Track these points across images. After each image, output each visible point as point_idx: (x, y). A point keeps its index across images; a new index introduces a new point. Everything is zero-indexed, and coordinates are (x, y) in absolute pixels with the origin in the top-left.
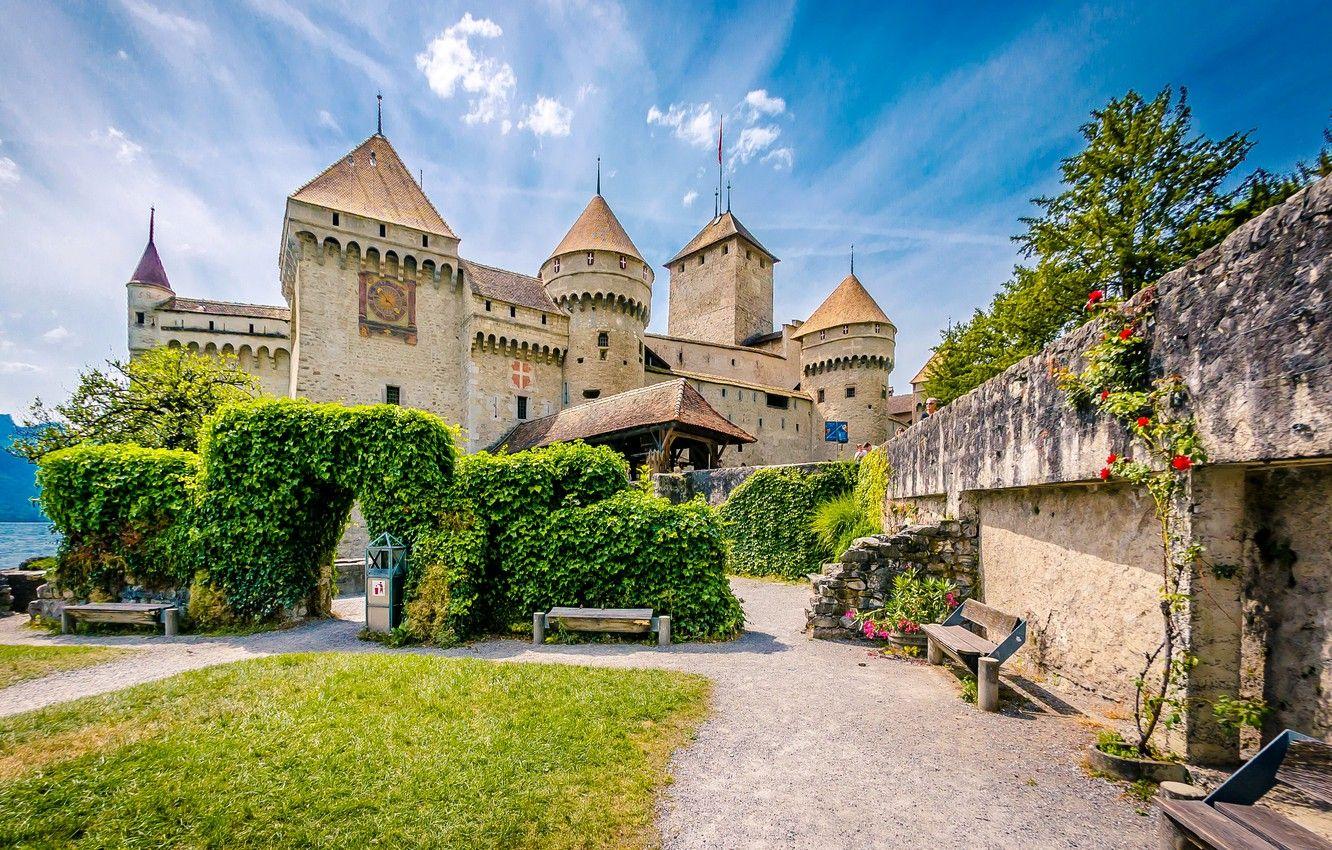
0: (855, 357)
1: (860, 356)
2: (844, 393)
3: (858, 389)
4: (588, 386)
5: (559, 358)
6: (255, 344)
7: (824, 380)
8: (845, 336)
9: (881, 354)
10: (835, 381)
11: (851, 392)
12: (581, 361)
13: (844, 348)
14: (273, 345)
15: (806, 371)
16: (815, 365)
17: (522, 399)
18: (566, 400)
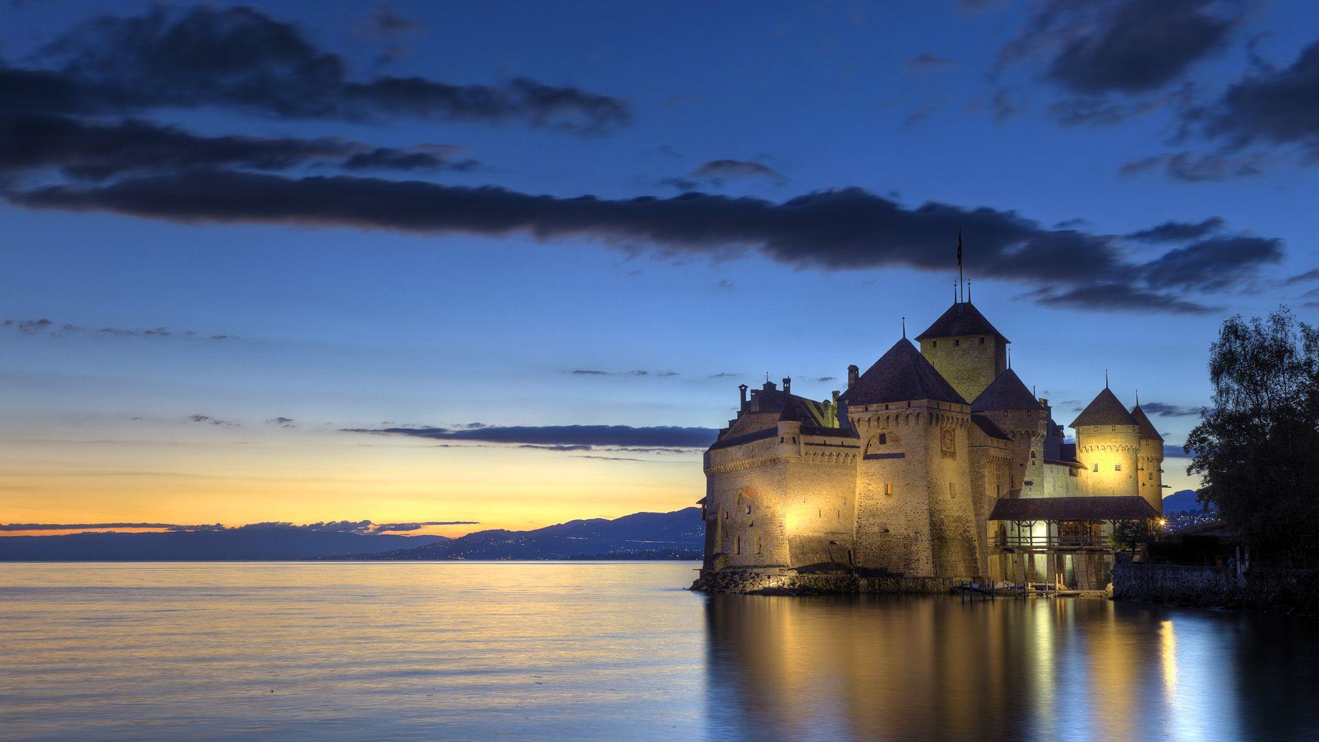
0: (1121, 446)
2: (1114, 467)
3: (1123, 465)
4: (1027, 479)
5: (1009, 464)
9: (1136, 445)
12: (1022, 465)
15: (1082, 450)
16: (1090, 447)
17: (998, 486)
18: (1012, 485)
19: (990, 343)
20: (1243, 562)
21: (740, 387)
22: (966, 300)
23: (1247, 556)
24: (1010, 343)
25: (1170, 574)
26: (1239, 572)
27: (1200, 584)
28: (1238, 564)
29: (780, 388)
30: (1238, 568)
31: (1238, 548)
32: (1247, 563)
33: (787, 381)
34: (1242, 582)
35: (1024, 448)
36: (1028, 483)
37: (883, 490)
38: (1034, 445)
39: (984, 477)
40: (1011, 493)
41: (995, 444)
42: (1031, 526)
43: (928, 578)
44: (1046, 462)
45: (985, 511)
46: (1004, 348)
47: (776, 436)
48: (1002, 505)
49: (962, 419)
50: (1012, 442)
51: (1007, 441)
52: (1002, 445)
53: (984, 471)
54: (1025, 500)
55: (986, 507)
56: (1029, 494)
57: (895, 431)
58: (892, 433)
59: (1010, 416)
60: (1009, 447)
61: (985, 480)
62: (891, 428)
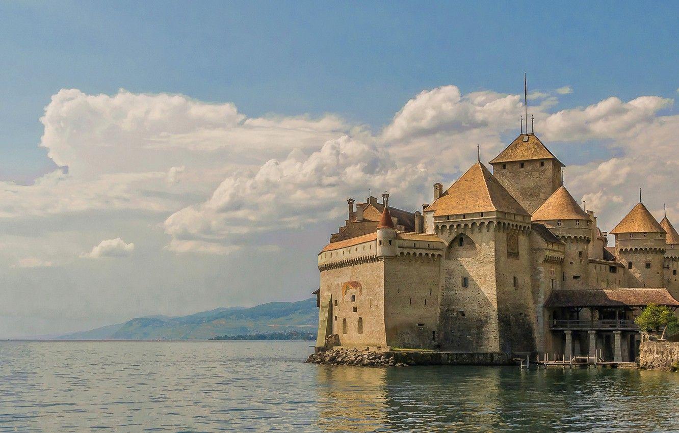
0: (651, 249)
1: (653, 248)
2: (645, 265)
3: (652, 264)
4: (575, 274)
5: (561, 262)
7: (633, 258)
8: (645, 238)
9: (663, 248)
10: (640, 259)
11: (648, 265)
12: (571, 263)
13: (644, 244)
14: (436, 253)
15: (620, 252)
16: (626, 249)
17: (552, 280)
18: (564, 279)
19: (549, 167)
21: (350, 201)
22: (530, 132)
29: (380, 200)
33: (386, 196)
35: (573, 249)
36: (575, 277)
37: (461, 283)
38: (581, 247)
39: (541, 272)
40: (562, 285)
41: (550, 247)
42: (578, 312)
43: (496, 353)
44: (591, 261)
45: (542, 299)
46: (559, 170)
47: (376, 240)
48: (555, 296)
49: (525, 227)
50: (564, 245)
51: (560, 244)
52: (556, 247)
53: (541, 268)
54: (573, 292)
55: (542, 297)
56: (576, 286)
57: (471, 236)
58: (468, 237)
59: (562, 224)
60: (562, 249)
61: (542, 275)
62: (468, 234)
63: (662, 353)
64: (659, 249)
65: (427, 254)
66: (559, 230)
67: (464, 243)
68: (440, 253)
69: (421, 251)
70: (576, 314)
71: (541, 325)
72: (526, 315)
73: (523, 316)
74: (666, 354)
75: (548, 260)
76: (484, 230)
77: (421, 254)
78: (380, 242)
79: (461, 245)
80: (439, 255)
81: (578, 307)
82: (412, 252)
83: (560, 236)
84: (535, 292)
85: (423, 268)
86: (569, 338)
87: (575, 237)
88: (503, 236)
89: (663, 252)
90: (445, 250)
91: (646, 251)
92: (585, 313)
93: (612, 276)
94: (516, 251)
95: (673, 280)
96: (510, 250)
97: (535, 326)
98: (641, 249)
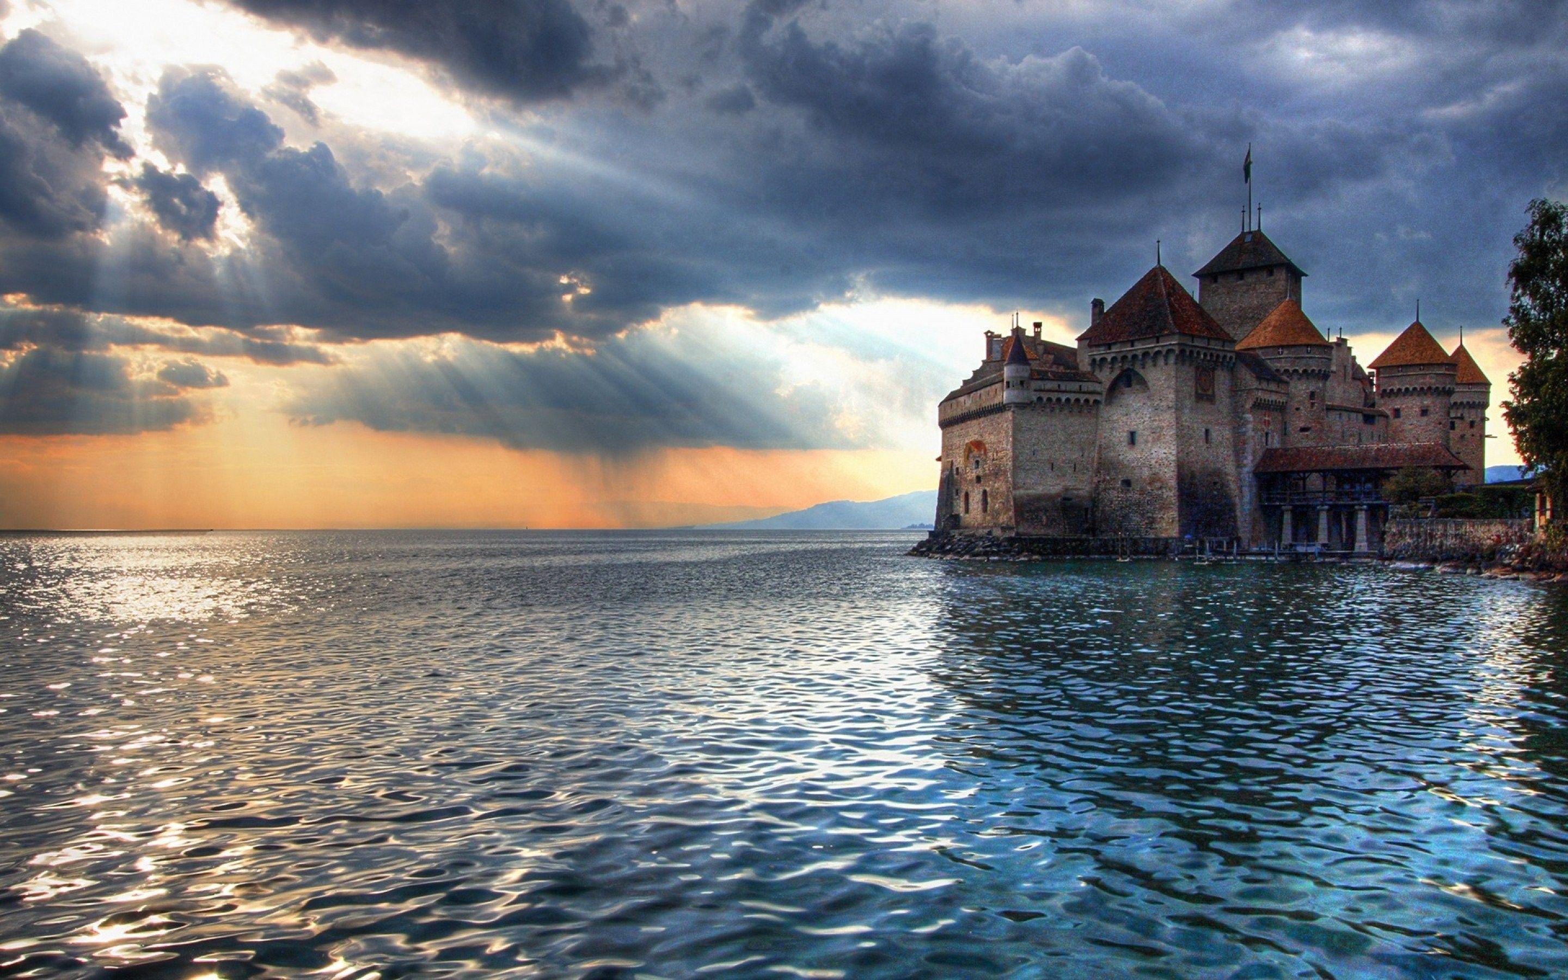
0: (1430, 388)
1: (1434, 387)
2: (1420, 412)
3: (1431, 410)
4: (1302, 425)
5: (1281, 408)
6: (1082, 398)
7: (1402, 403)
8: (1421, 372)
9: (1449, 386)
10: (1413, 404)
11: (1424, 412)
12: (1297, 409)
14: (1092, 398)
15: (1382, 393)
16: (1392, 390)
17: (1267, 434)
18: (1284, 433)
19: (1281, 277)
20: (1542, 513)
21: (986, 333)
22: (1254, 228)
23: (1548, 506)
24: (1306, 275)
25: (1451, 531)
26: (1537, 526)
27: (1488, 541)
28: (1537, 514)
29: (1030, 332)
30: (1537, 521)
31: (1538, 495)
32: (1548, 513)
33: (1037, 325)
34: (1540, 536)
35: (1301, 389)
36: (1303, 430)
37: (1126, 439)
38: (1313, 386)
39: (1248, 422)
40: (1283, 442)
41: (1264, 385)
42: (1304, 479)
43: (1172, 538)
44: (1330, 409)
45: (1249, 462)
46: (1298, 281)
47: (1002, 381)
48: (1270, 455)
49: (1225, 357)
50: (1287, 383)
51: (1280, 382)
52: (1273, 386)
53: (1249, 417)
54: (1297, 449)
55: (1250, 458)
56: (1304, 442)
57: (1141, 372)
58: (1138, 374)
59: (1285, 352)
60: (1282, 389)
61: (1250, 426)
62: (1138, 368)
63: (1418, 535)
64: (1444, 388)
65: (1077, 400)
66: (1280, 362)
67: (1134, 382)
68: (1098, 398)
69: (1068, 396)
70: (1301, 483)
71: (1247, 499)
72: (1223, 485)
73: (1218, 486)
74: (1423, 538)
75: (1259, 406)
76: (1161, 361)
77: (1068, 400)
78: (1008, 383)
79: (1129, 385)
80: (1096, 402)
81: (1304, 472)
82: (1054, 396)
83: (1282, 370)
84: (1238, 453)
85: (1071, 420)
86: (1287, 517)
87: (1305, 371)
88: (1189, 372)
89: (1449, 393)
90: (1104, 394)
91: (1422, 392)
92: (1314, 481)
93: (1368, 428)
94: (1210, 392)
95: (1468, 436)
96: (1200, 391)
97: (1237, 500)
98: (1415, 389)
